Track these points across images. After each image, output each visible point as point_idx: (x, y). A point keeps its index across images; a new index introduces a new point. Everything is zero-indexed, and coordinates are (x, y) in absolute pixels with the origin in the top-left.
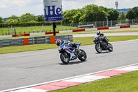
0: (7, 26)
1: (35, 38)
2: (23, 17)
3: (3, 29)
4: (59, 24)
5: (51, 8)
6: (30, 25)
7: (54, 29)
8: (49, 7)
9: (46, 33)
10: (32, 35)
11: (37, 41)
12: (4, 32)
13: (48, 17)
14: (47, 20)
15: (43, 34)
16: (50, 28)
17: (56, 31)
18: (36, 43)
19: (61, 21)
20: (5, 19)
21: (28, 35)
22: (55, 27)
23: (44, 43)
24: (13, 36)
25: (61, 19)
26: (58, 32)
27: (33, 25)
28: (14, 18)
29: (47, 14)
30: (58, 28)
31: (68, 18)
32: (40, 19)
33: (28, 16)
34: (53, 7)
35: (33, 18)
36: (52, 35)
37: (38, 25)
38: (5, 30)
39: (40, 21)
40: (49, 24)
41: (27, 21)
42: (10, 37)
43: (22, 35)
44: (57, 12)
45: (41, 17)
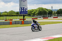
1: (15, 21)
2: (10, 12)
4: (26, 15)
6: (13, 16)
7: (24, 18)
8: (22, 8)
9: (20, 20)
10: (14, 20)
12: (1, 19)
15: (19, 20)
17: (25, 19)
18: (15, 24)
19: (27, 14)
20: (2, 13)
21: (12, 20)
22: (24, 17)
23: (19, 24)
24: (5, 20)
25: (27, 13)
27: (14, 16)
28: (6, 12)
30: (25, 17)
31: (30, 13)
33: (12, 12)
35: (14, 12)
36: (23, 20)
37: (17, 16)
38: (2, 18)
39: (17, 14)
40: (21, 16)
41: (11, 14)
42: (4, 21)
43: (9, 20)
45: (18, 12)
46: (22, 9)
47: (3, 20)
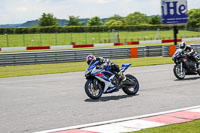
0: (106, 30)
1: (148, 47)
2: (130, 18)
3: (102, 34)
4: (182, 28)
5: (172, 5)
6: (139, 29)
7: (175, 36)
8: (168, 3)
9: (164, 42)
10: (143, 44)
11: (151, 52)
12: (102, 39)
13: (166, 17)
14: (165, 22)
15: (159, 43)
16: (169, 34)
17: (178, 38)
18: (148, 56)
19: (186, 24)
20: (104, 20)
21: (137, 43)
22: (176, 32)
23: (161, 55)
24: (116, 44)
26: (180, 40)
27: (145, 29)
28: (117, 18)
29: (166, 13)
30: (181, 33)
31: (195, 20)
32: (155, 20)
33: (137, 16)
34: (175, 3)
35: (145, 18)
36: (173, 43)
37: (152, 29)
38: (104, 35)
39: (155, 24)
40: (167, 29)
41: (135, 24)
42: (111, 46)
43: (129, 44)
44: (180, 11)
45: (156, 17)
46: (169, 8)
47: (109, 42)
